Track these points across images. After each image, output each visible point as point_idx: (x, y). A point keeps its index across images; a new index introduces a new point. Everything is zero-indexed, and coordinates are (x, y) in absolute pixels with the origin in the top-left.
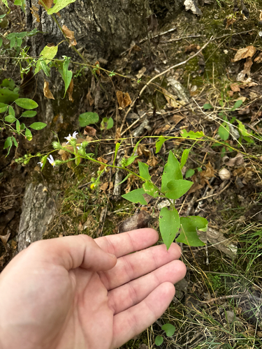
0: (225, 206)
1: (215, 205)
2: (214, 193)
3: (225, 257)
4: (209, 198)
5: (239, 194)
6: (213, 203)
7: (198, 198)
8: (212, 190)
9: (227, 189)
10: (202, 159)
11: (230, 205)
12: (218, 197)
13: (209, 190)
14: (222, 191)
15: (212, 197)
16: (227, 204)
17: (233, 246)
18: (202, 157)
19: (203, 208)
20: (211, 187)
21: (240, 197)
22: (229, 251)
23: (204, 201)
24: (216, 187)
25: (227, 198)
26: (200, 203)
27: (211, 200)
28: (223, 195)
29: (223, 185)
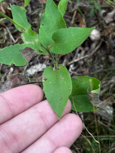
0: (97, 67)
1: (86, 67)
2: (85, 55)
3: (101, 119)
4: (80, 60)
5: (110, 54)
6: (85, 65)
7: (70, 61)
8: (83, 52)
9: (97, 50)
10: (71, 20)
11: (102, 66)
12: (89, 59)
13: (80, 51)
14: (93, 52)
15: (83, 59)
16: (98, 65)
17: (108, 107)
18: (70, 17)
19: (75, 70)
20: (82, 48)
21: (111, 57)
22: (104, 113)
23: (76, 64)
24: (87, 48)
25: (98, 59)
26: (71, 66)
27: (82, 63)
28: (94, 57)
29: (93, 45)
